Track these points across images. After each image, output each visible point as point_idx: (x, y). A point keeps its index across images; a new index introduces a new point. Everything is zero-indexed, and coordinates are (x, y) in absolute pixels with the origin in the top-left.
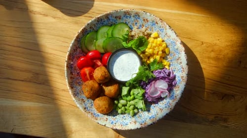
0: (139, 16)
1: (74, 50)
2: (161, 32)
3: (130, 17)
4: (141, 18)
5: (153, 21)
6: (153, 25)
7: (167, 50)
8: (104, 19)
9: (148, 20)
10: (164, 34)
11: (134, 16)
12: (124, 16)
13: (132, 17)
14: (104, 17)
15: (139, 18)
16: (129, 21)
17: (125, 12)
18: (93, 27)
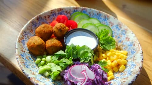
0: (126, 33)
1: (67, 11)
2: (131, 54)
3: (119, 30)
4: (125, 35)
5: (133, 42)
6: (130, 45)
7: (121, 68)
8: (102, 16)
9: (130, 39)
10: (132, 56)
11: (122, 31)
12: (116, 26)
13: (120, 31)
14: (103, 15)
15: (124, 35)
16: (116, 32)
17: (119, 23)
18: (92, 15)
